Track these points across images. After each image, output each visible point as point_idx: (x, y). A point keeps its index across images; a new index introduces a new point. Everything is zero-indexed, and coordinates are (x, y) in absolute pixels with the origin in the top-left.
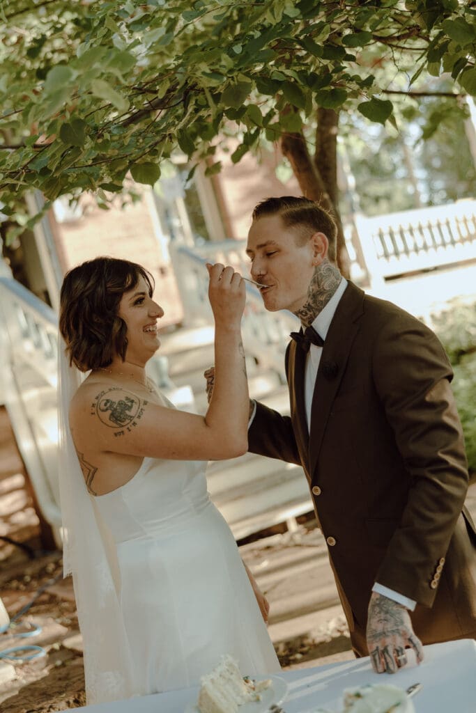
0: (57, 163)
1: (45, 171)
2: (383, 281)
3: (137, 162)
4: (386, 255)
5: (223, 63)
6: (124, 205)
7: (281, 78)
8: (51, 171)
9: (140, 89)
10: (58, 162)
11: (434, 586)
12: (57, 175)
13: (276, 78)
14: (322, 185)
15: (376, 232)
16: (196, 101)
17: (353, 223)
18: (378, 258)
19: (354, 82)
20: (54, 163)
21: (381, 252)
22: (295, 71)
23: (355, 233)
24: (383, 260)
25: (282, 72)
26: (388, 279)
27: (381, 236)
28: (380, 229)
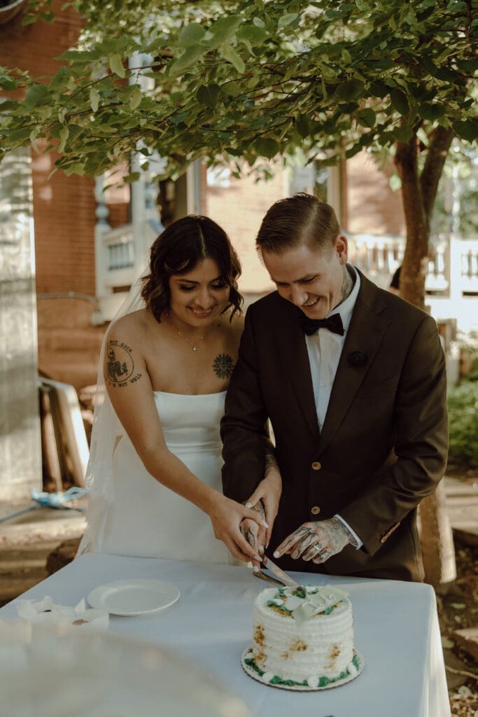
0: (192, 121)
1: (182, 126)
2: (461, 294)
3: (262, 136)
4: (469, 274)
5: (343, 58)
6: (258, 180)
7: (392, 85)
8: (186, 126)
9: (271, 70)
10: (194, 119)
11: (383, 541)
12: (193, 131)
13: (388, 84)
14: (421, 197)
15: (466, 252)
16: (316, 89)
17: (448, 241)
18: (462, 274)
19: (456, 102)
20: (190, 120)
21: (466, 270)
22: (406, 81)
23: (448, 249)
24: (466, 277)
25: (395, 80)
26: (466, 294)
27: (469, 257)
28: (470, 251)
